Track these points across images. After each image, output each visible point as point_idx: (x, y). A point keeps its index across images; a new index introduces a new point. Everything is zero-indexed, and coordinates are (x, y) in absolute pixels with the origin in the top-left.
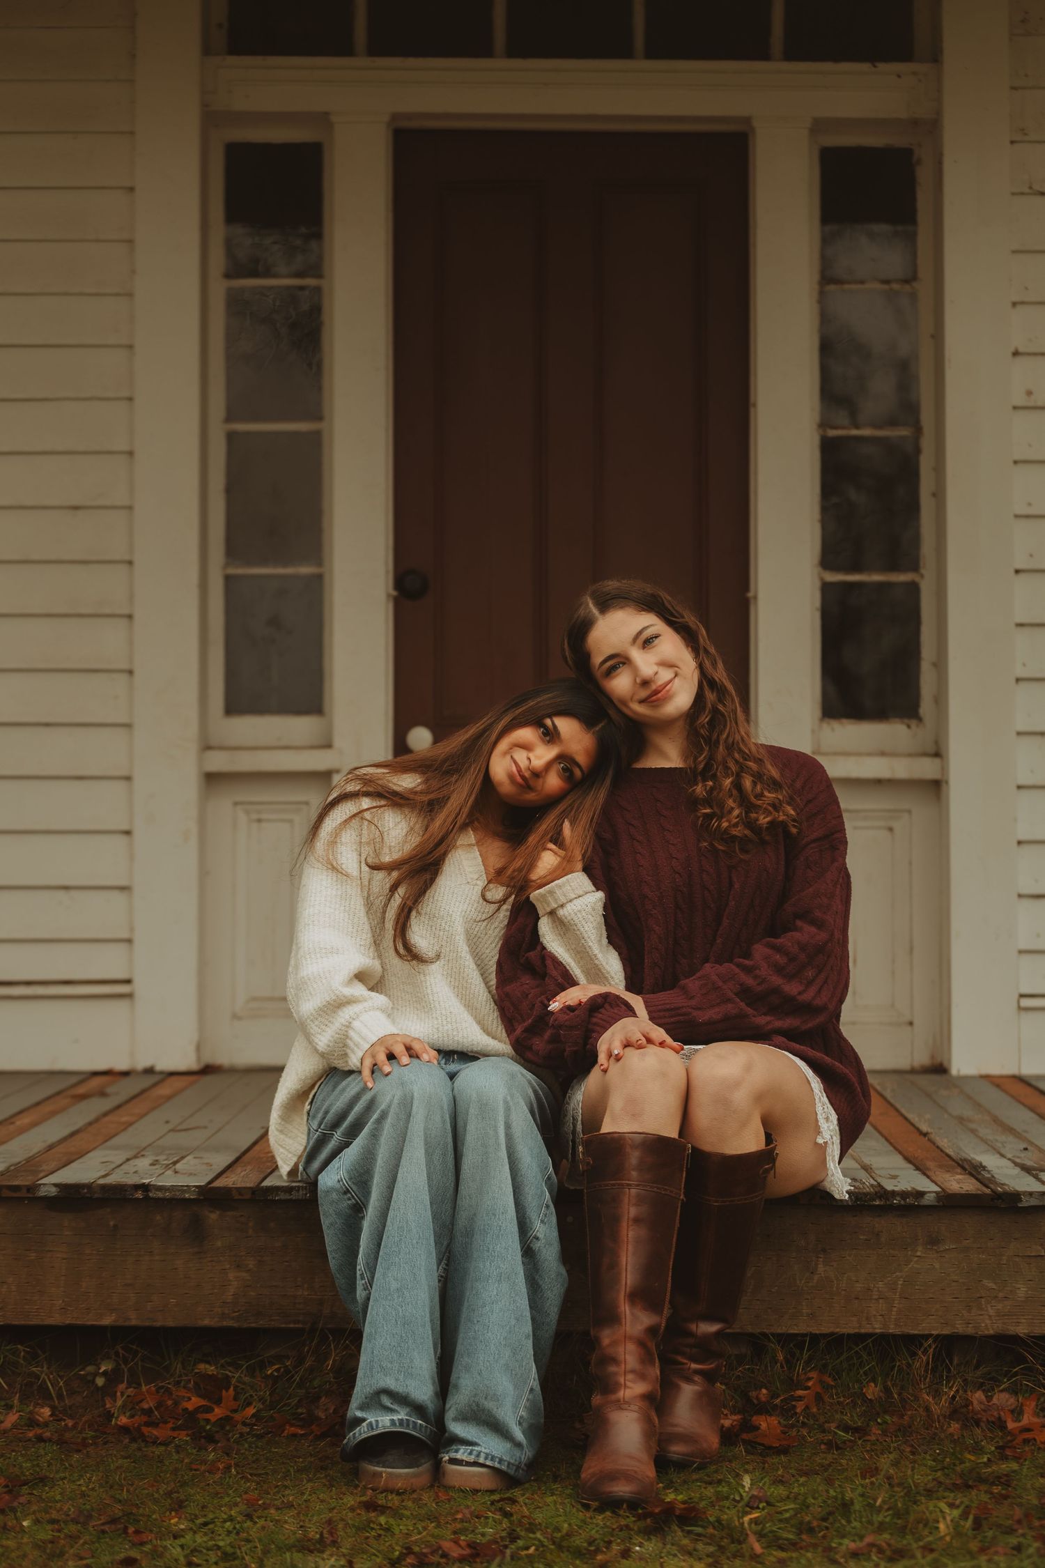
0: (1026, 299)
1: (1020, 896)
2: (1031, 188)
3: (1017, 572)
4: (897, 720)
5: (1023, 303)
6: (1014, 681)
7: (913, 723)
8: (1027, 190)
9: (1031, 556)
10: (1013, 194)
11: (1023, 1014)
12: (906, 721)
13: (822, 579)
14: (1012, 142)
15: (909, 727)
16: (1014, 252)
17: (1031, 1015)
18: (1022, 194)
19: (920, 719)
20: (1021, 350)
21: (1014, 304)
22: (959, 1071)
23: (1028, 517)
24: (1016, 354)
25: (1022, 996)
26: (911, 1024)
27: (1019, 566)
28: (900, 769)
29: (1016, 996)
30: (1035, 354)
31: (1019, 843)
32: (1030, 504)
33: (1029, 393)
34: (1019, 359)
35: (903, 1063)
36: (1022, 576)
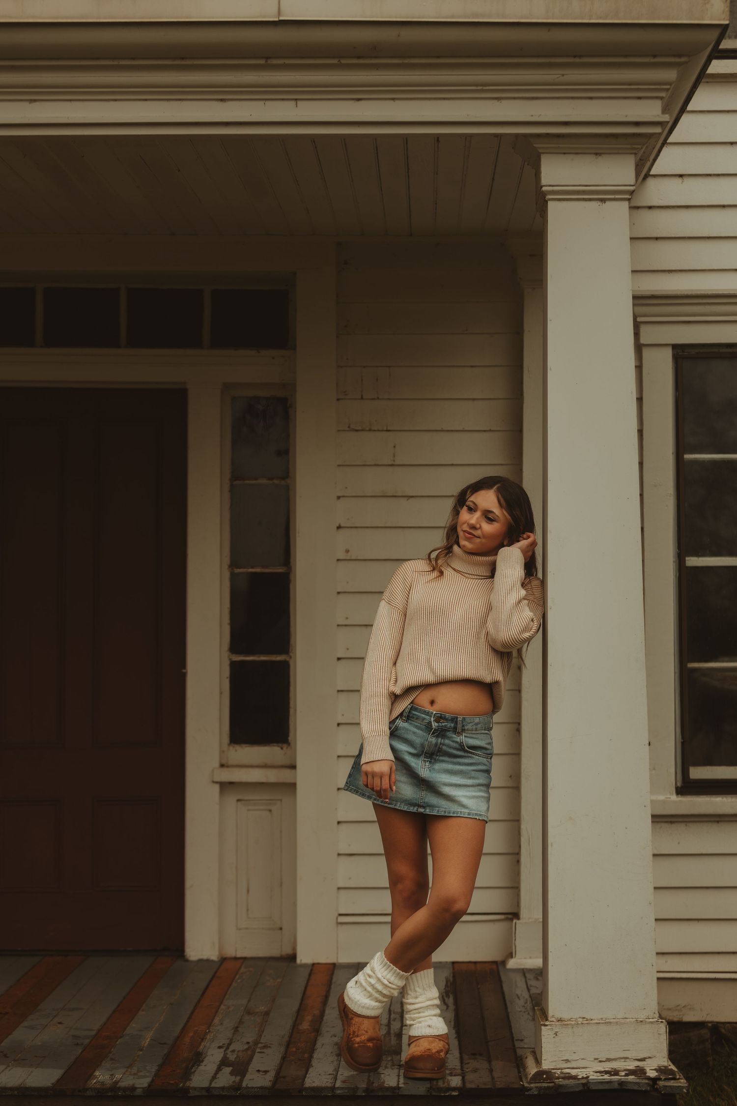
0: (346, 495)
1: (339, 855)
2: (349, 427)
3: (339, 659)
4: (275, 744)
5: (344, 496)
6: (336, 725)
7: (285, 746)
8: (348, 429)
9: (348, 649)
10: (339, 431)
11: (340, 926)
12: (280, 745)
13: (230, 659)
14: (338, 400)
15: (282, 749)
16: (339, 466)
17: (344, 927)
18: (344, 430)
19: (289, 744)
20: (342, 525)
21: (339, 498)
22: (301, 960)
23: (346, 625)
24: (339, 527)
25: (340, 915)
26: (281, 929)
27: (340, 656)
28: (271, 776)
29: (336, 915)
30: (351, 527)
31: (339, 823)
32: (347, 618)
33: (347, 551)
34: (341, 531)
35: (276, 953)
36: (342, 661)
